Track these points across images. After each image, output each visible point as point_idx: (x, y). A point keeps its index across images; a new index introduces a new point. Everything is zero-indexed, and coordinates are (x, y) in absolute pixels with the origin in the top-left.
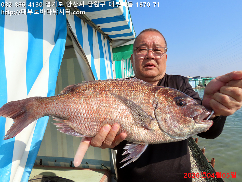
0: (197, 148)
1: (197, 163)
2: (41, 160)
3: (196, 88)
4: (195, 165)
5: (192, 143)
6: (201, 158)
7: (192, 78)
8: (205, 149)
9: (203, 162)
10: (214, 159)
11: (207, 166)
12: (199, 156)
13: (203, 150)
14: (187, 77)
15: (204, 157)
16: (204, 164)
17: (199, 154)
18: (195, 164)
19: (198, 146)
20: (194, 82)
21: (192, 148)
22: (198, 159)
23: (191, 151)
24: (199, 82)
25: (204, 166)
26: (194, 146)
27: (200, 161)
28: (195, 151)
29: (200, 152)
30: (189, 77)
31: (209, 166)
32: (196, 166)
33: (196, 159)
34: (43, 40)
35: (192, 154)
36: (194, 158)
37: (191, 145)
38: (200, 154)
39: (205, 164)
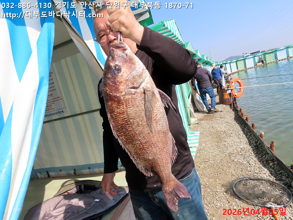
0: (254, 135)
1: (254, 151)
2: (75, 170)
3: (256, 66)
4: (251, 153)
5: (248, 130)
6: (259, 145)
7: (250, 54)
8: (263, 133)
9: (262, 149)
10: (273, 142)
11: (266, 151)
12: (256, 142)
13: (261, 135)
14: (243, 54)
15: (262, 143)
16: (262, 150)
17: (256, 140)
18: (251, 151)
19: (254, 132)
20: (252, 59)
21: (248, 136)
22: (255, 147)
23: (246, 139)
24: (259, 57)
25: (262, 153)
26: (251, 133)
27: (258, 148)
28: (252, 139)
29: (258, 138)
30: (246, 54)
31: (268, 152)
32: (253, 154)
33: (253, 147)
34: (27, 27)
35: (247, 142)
36: (250, 146)
37: (247, 133)
38: (258, 140)
39: (264, 150)
